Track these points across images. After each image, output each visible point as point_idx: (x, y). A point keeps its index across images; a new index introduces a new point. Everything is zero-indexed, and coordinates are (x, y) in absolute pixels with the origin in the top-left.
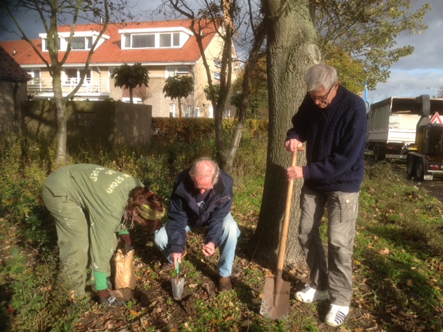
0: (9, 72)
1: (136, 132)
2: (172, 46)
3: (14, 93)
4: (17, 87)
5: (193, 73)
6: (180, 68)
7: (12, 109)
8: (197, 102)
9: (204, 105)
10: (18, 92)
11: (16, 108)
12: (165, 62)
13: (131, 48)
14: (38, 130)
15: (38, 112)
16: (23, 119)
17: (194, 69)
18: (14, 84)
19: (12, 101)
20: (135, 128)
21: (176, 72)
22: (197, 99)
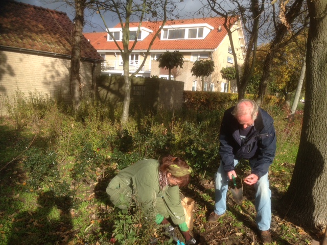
0: (90, 56)
1: (172, 101)
2: (197, 38)
3: (92, 69)
4: (94, 66)
5: (211, 58)
6: (202, 54)
7: (91, 81)
8: (213, 80)
9: (218, 82)
10: (95, 70)
11: (93, 80)
12: (191, 49)
13: (167, 39)
14: (106, 97)
15: (107, 84)
16: (97, 88)
17: (212, 55)
18: (93, 64)
19: (91, 76)
20: (172, 98)
21: (199, 57)
22: (213, 77)
